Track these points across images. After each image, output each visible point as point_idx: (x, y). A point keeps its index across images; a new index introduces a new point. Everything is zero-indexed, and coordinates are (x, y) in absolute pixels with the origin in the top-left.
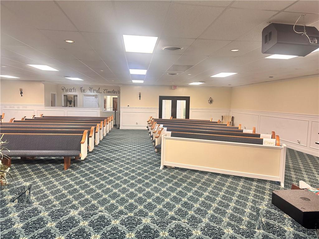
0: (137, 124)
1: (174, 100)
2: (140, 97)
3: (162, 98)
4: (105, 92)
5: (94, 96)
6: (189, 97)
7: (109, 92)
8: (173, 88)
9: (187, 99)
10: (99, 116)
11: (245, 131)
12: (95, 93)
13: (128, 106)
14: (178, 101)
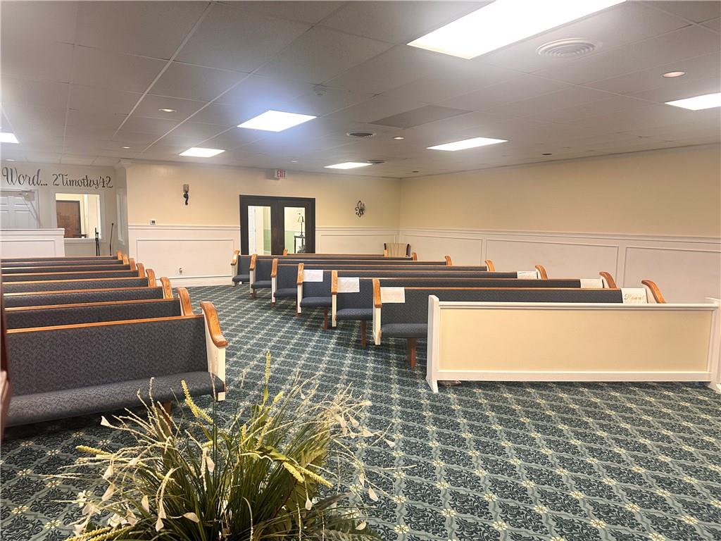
0: (181, 272)
1: (278, 206)
2: (186, 196)
3: (246, 202)
4: (59, 181)
5: (20, 193)
6: (313, 200)
7: (72, 183)
8: (276, 176)
9: (309, 205)
10: (63, 256)
11: (523, 275)
12: (25, 186)
13: (153, 222)
14: (286, 209)
